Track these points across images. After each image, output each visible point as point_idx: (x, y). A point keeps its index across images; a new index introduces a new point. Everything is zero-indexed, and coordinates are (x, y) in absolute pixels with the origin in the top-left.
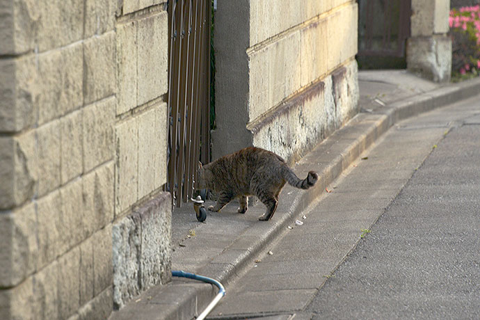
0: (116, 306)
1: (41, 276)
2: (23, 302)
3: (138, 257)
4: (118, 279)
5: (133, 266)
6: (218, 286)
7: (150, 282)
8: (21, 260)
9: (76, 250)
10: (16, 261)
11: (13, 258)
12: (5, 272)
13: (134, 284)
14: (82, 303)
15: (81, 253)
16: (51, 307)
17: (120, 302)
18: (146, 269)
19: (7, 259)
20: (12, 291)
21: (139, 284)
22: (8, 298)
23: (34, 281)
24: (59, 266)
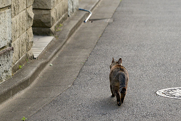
0: (69, 16)
1: (56, 7)
2: (53, 13)
3: (73, 5)
4: (69, 9)
5: (71, 7)
6: (89, 12)
7: (75, 11)
8: (53, 3)
9: (62, 2)
10: (52, 3)
11: (51, 2)
12: (50, 6)
13: (72, 11)
14: (63, 14)
15: (63, 3)
16: (58, 15)
17: (69, 15)
18: (74, 8)
19: (50, 3)
20: (51, 10)
21: (73, 11)
22: (50, 12)
23: (55, 8)
24: (59, 5)
